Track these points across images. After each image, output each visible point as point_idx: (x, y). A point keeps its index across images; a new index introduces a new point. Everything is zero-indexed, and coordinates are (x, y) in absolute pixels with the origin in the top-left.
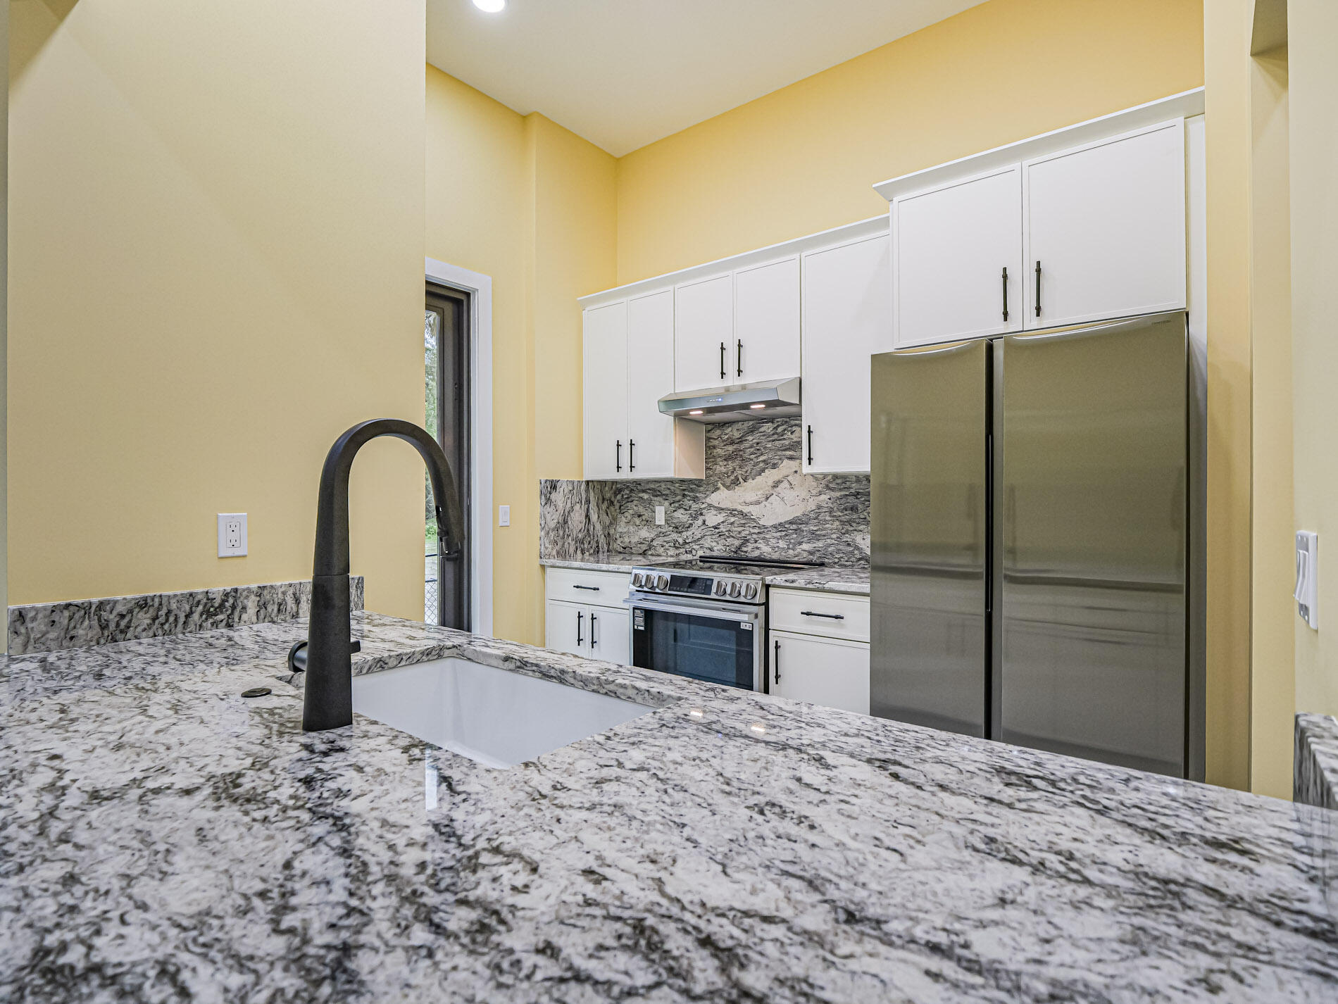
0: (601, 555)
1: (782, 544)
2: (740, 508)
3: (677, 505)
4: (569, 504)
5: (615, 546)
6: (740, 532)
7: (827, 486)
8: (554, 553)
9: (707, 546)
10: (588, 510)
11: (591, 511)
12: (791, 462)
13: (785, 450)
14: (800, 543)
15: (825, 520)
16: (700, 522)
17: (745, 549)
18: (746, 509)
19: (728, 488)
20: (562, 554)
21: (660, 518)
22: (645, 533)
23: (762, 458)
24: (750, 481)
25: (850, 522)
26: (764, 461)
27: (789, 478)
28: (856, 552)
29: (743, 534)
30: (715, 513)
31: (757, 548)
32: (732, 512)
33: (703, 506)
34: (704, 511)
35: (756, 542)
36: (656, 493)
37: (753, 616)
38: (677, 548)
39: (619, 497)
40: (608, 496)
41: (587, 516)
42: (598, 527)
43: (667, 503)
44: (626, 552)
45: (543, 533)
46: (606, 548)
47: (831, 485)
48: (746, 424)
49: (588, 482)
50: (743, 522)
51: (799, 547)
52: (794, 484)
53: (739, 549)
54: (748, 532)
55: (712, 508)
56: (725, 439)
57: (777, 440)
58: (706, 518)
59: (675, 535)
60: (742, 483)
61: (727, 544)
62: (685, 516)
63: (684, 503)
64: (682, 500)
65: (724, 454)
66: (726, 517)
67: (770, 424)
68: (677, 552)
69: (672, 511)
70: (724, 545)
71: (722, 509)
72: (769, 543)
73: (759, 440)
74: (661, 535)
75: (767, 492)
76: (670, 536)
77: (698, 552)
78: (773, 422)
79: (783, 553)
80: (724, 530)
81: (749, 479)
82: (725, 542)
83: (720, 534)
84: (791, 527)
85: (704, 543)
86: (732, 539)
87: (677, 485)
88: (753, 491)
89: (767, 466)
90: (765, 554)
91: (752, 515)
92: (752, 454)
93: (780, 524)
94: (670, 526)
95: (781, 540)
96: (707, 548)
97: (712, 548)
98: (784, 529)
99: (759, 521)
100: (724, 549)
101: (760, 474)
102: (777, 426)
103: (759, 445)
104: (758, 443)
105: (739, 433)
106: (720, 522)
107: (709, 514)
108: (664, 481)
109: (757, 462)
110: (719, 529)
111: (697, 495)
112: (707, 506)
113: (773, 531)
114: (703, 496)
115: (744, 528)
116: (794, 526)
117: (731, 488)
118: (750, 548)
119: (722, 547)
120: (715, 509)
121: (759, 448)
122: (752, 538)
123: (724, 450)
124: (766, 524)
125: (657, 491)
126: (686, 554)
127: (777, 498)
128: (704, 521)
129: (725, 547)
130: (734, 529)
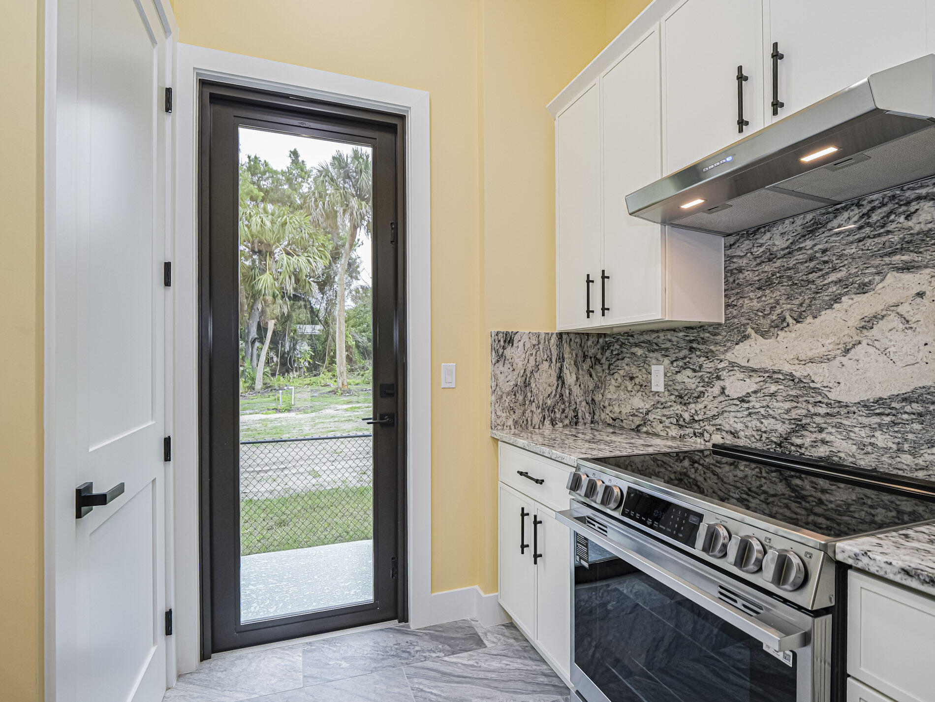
0: (581, 427)
1: (882, 439)
2: (787, 368)
3: (681, 363)
4: (532, 362)
5: (603, 416)
6: (788, 411)
8: (510, 422)
9: (727, 428)
10: (561, 369)
11: (565, 371)
12: (907, 277)
13: (889, 254)
16: (716, 390)
17: (798, 441)
18: (799, 372)
19: (764, 334)
20: (523, 426)
21: (658, 382)
22: (638, 402)
23: (833, 277)
24: (810, 319)
26: (836, 283)
27: (902, 309)
29: (794, 414)
30: (742, 376)
31: (824, 442)
32: (772, 375)
33: (722, 365)
34: (724, 374)
35: (821, 430)
36: (653, 347)
37: (795, 638)
38: (681, 427)
39: (608, 354)
40: (592, 352)
41: (560, 377)
42: (576, 391)
43: (667, 361)
44: (616, 424)
45: (493, 398)
46: (588, 418)
48: (799, 221)
49: (560, 335)
50: (793, 393)
51: (929, 451)
52: (914, 320)
53: (786, 439)
54: (804, 412)
55: (736, 368)
56: (758, 253)
57: (869, 237)
58: (727, 383)
59: (679, 407)
60: (791, 325)
61: (764, 429)
62: (694, 380)
63: (691, 361)
64: (689, 356)
65: (757, 278)
66: (762, 384)
67: (853, 210)
68: (682, 433)
69: (674, 372)
70: (757, 430)
71: (754, 370)
72: (851, 434)
73: (827, 245)
74: (659, 406)
75: (847, 339)
76: (672, 409)
77: (713, 436)
78: (859, 205)
79: (885, 458)
80: (758, 405)
81: (806, 317)
82: (759, 424)
83: (750, 411)
84: (908, 409)
85: (723, 423)
86: (773, 420)
87: (681, 334)
88: (815, 339)
89: (845, 290)
90: (842, 455)
91: (813, 382)
92: (811, 273)
93: (879, 401)
94: (672, 394)
95: (881, 432)
96: (727, 432)
97: (737, 432)
98: (888, 411)
99: (827, 393)
100: (758, 437)
101: (830, 307)
102: (869, 211)
103: (828, 253)
104: (824, 251)
105: (785, 239)
106: (750, 391)
107: (732, 378)
108: (663, 330)
109: (824, 285)
110: (748, 402)
111: (712, 347)
112: (727, 364)
113: (861, 413)
114: (722, 349)
115: (795, 404)
116: (914, 405)
117: (771, 334)
118: (808, 440)
119: (755, 433)
120: (742, 370)
121: (826, 258)
122: (814, 423)
123: (757, 273)
124: (844, 399)
125: (654, 344)
126: (694, 438)
127: (872, 350)
128: (723, 389)
129: (760, 433)
130: (775, 404)
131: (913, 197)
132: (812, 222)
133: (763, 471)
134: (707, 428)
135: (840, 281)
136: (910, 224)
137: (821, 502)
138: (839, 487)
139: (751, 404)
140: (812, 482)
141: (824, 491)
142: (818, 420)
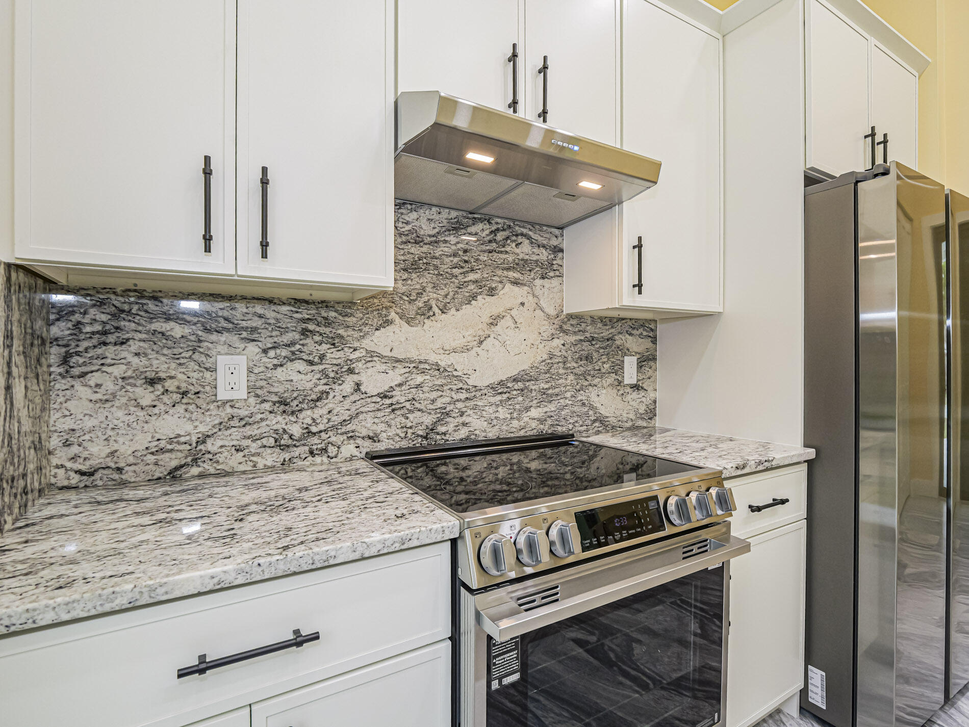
1: (503, 413)
2: (433, 358)
3: (284, 352)
6: (433, 401)
7: (561, 327)
9: (364, 432)
11: (14, 370)
12: (516, 289)
13: (508, 269)
14: (528, 409)
15: (558, 374)
16: (348, 386)
17: (442, 429)
18: (444, 360)
19: (409, 321)
21: (231, 382)
22: (174, 424)
24: (453, 311)
25: (584, 375)
26: (476, 282)
27: (514, 313)
28: (591, 413)
29: (439, 404)
30: (383, 367)
31: (465, 424)
32: (418, 366)
33: (357, 354)
34: (359, 366)
35: (462, 414)
38: (285, 448)
42: (25, 421)
43: (252, 349)
44: (94, 482)
47: (565, 327)
48: (445, 214)
50: (439, 382)
51: (526, 415)
52: (519, 322)
53: (432, 430)
54: (448, 400)
55: (375, 359)
56: (403, 230)
57: (495, 251)
58: (363, 378)
59: (280, 418)
60: (437, 314)
61: (409, 425)
62: (309, 376)
63: (305, 349)
64: (301, 342)
65: (402, 258)
66: (407, 375)
67: (485, 224)
68: (287, 456)
69: (270, 366)
70: (402, 427)
71: (398, 361)
72: (484, 413)
73: (467, 246)
74: (235, 422)
75: (481, 333)
76: (264, 424)
77: (343, 449)
78: (490, 223)
79: (504, 427)
80: (402, 399)
81: (450, 309)
82: (404, 420)
83: (394, 407)
84: (516, 387)
85: (358, 428)
86: (419, 413)
87: (285, 309)
88: (458, 330)
89: (480, 290)
90: (477, 432)
91: (456, 370)
92: (455, 268)
93: (501, 383)
94: (264, 401)
95: (501, 407)
96: (363, 438)
97: (377, 435)
98: (506, 390)
99: (466, 380)
100: (403, 435)
101: (469, 303)
102: (496, 230)
103: (468, 254)
104: (465, 251)
105: (432, 225)
106: (393, 384)
107: (370, 371)
108: (244, 298)
109: (465, 282)
110: (392, 397)
111: (341, 332)
112: (364, 354)
113: (490, 394)
114: (356, 335)
115: (440, 393)
116: (519, 383)
117: (417, 322)
118: (452, 425)
119: (399, 431)
120: (383, 361)
121: (466, 258)
122: (457, 408)
123: (402, 252)
124: (479, 384)
125: (221, 320)
126: (310, 458)
127: (497, 342)
128: (358, 385)
129: (405, 429)
130: (421, 395)
131: (519, 232)
132: (456, 220)
133: (409, 470)
134: (333, 439)
135: (477, 281)
136: (517, 251)
137: (462, 479)
138: (475, 461)
139: (394, 400)
140: (455, 465)
141: (465, 469)
142: (460, 405)
